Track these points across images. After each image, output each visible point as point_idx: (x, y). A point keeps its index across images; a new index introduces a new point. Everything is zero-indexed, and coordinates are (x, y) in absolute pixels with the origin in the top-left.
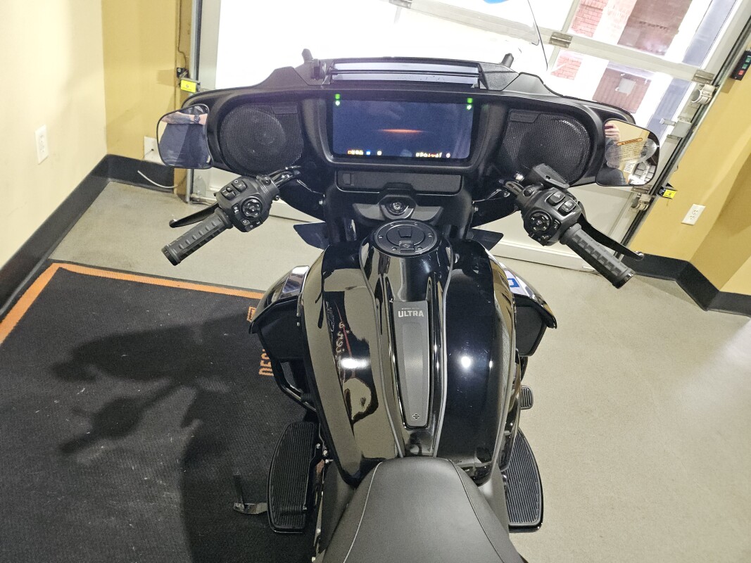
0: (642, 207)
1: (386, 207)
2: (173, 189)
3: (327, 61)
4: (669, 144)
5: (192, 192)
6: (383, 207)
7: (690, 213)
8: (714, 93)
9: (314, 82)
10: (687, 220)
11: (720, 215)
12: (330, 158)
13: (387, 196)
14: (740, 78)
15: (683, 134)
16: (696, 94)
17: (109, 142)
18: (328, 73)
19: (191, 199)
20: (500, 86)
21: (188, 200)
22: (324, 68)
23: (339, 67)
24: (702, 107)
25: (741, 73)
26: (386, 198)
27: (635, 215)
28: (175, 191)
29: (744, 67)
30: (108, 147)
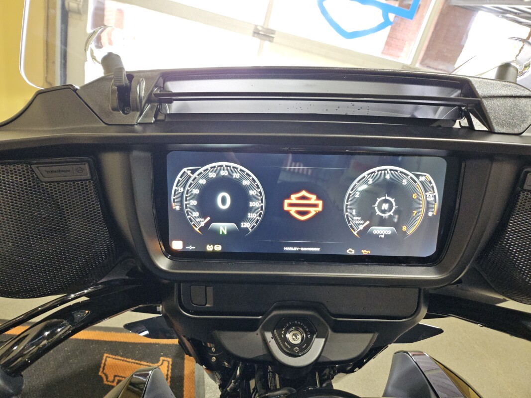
1: (274, 337)
3: (148, 75)
6: (269, 335)
9: (120, 117)
12: (163, 263)
13: (275, 313)
18: (149, 101)
20: (515, 126)
22: (141, 90)
23: (175, 87)
26: (275, 316)
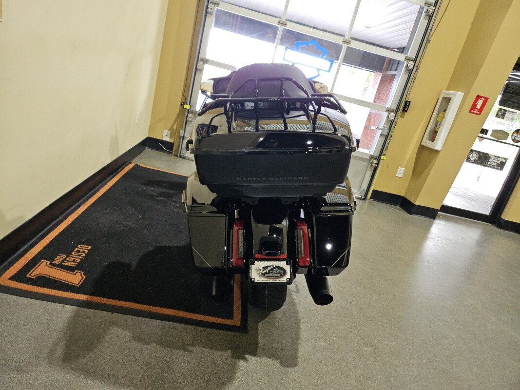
0: (374, 165)
2: (172, 152)
4: (381, 138)
5: (180, 153)
7: (398, 172)
8: (395, 116)
10: (398, 175)
11: (413, 174)
14: (406, 111)
15: (386, 133)
16: (388, 117)
17: (149, 132)
19: (180, 156)
21: (179, 156)
24: (392, 122)
25: (406, 109)
27: (373, 170)
28: (173, 153)
29: (407, 107)
30: (149, 134)
